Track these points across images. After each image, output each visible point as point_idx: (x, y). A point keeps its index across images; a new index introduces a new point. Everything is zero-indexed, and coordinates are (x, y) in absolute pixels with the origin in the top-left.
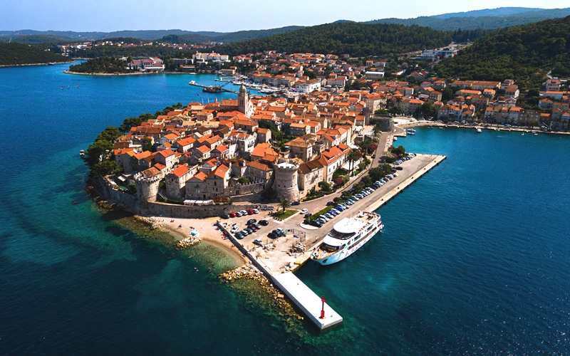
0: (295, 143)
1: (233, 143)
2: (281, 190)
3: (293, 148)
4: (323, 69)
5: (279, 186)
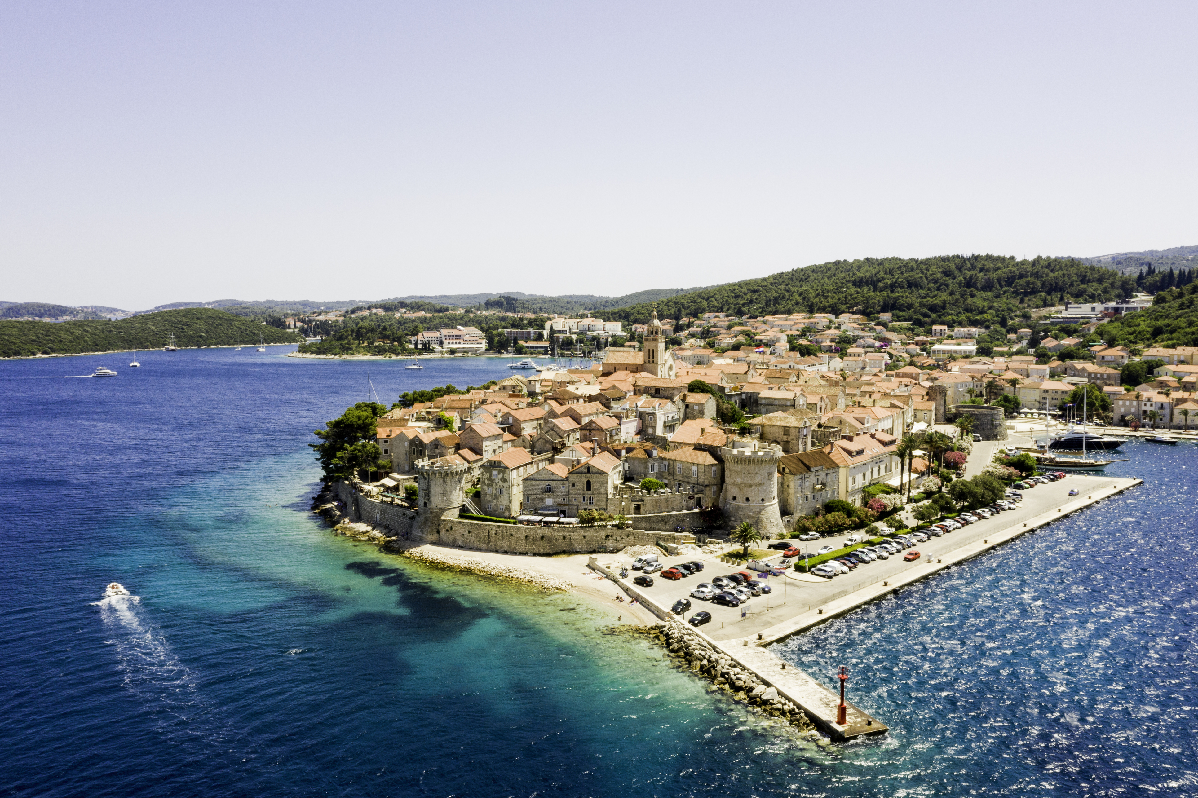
0: (770, 419)
1: (631, 416)
2: (738, 508)
3: (767, 430)
4: (832, 340)
5: (734, 498)
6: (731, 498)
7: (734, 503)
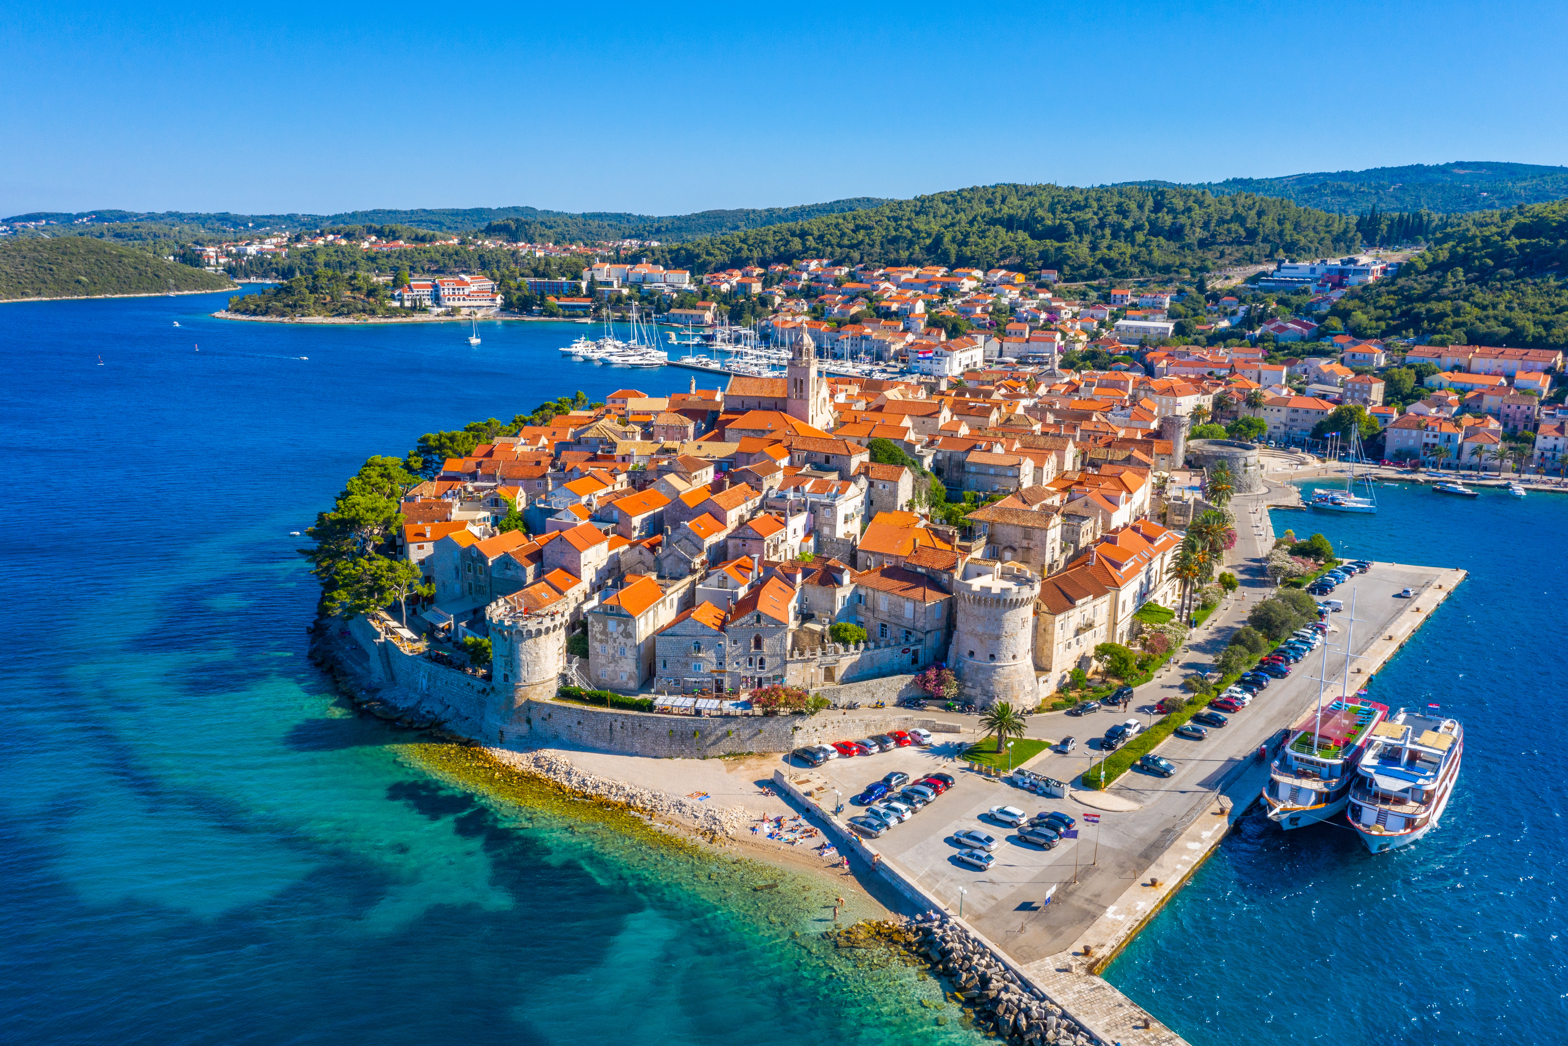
0: (1002, 512)
1: (797, 510)
2: (979, 669)
3: (999, 529)
4: (984, 311)
5: (972, 654)
6: (966, 653)
7: (970, 661)
